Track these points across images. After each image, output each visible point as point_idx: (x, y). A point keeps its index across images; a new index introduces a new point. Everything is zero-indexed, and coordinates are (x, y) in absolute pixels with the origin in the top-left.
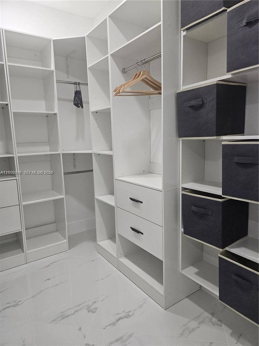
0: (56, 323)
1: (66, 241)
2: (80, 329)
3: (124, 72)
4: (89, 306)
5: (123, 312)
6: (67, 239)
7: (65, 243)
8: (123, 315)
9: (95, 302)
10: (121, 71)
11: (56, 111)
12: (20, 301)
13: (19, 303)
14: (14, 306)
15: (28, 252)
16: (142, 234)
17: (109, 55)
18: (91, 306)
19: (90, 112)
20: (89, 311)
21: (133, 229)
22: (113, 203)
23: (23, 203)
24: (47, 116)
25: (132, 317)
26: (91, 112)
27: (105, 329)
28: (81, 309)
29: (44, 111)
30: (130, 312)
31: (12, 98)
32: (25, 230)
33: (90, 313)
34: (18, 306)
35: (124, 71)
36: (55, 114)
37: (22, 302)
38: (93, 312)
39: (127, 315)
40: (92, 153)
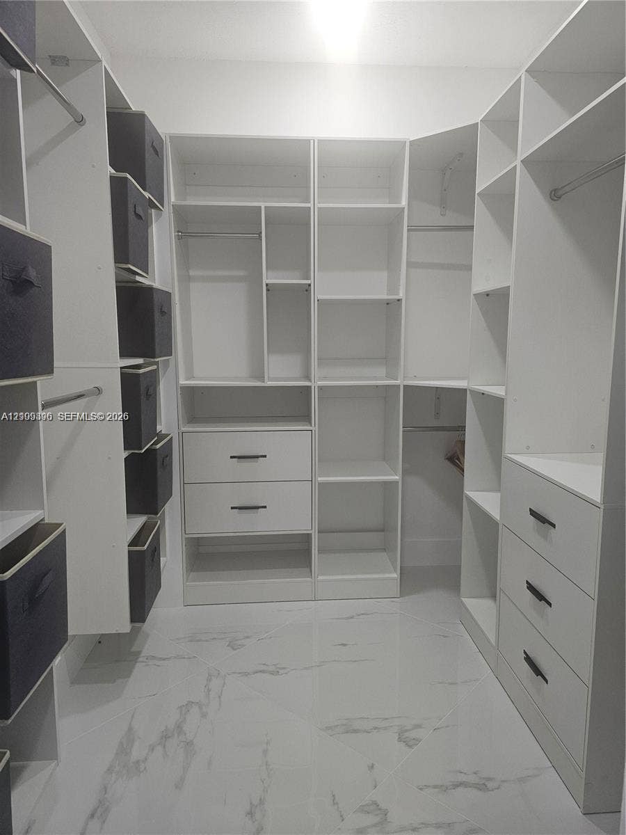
0: (331, 736)
1: (396, 576)
2: (372, 767)
3: (556, 198)
4: (406, 728)
5: (475, 773)
6: (399, 572)
7: (393, 579)
8: (472, 779)
9: (418, 726)
10: (549, 197)
11: (401, 295)
12: (284, 668)
13: (281, 671)
14: (272, 673)
15: (320, 578)
16: (550, 604)
17: (518, 163)
18: (406, 731)
19: (472, 295)
20: (400, 740)
21: (531, 587)
22: (495, 514)
23: (319, 479)
24: (388, 304)
25: (491, 792)
26: (474, 295)
27: (421, 789)
28: (385, 728)
29: (385, 297)
30: (489, 779)
31: (318, 271)
32: (318, 532)
33: (402, 744)
34: (276, 675)
35: (555, 195)
36: (399, 300)
37: (286, 671)
38: (408, 746)
39: (481, 783)
40: (466, 390)
